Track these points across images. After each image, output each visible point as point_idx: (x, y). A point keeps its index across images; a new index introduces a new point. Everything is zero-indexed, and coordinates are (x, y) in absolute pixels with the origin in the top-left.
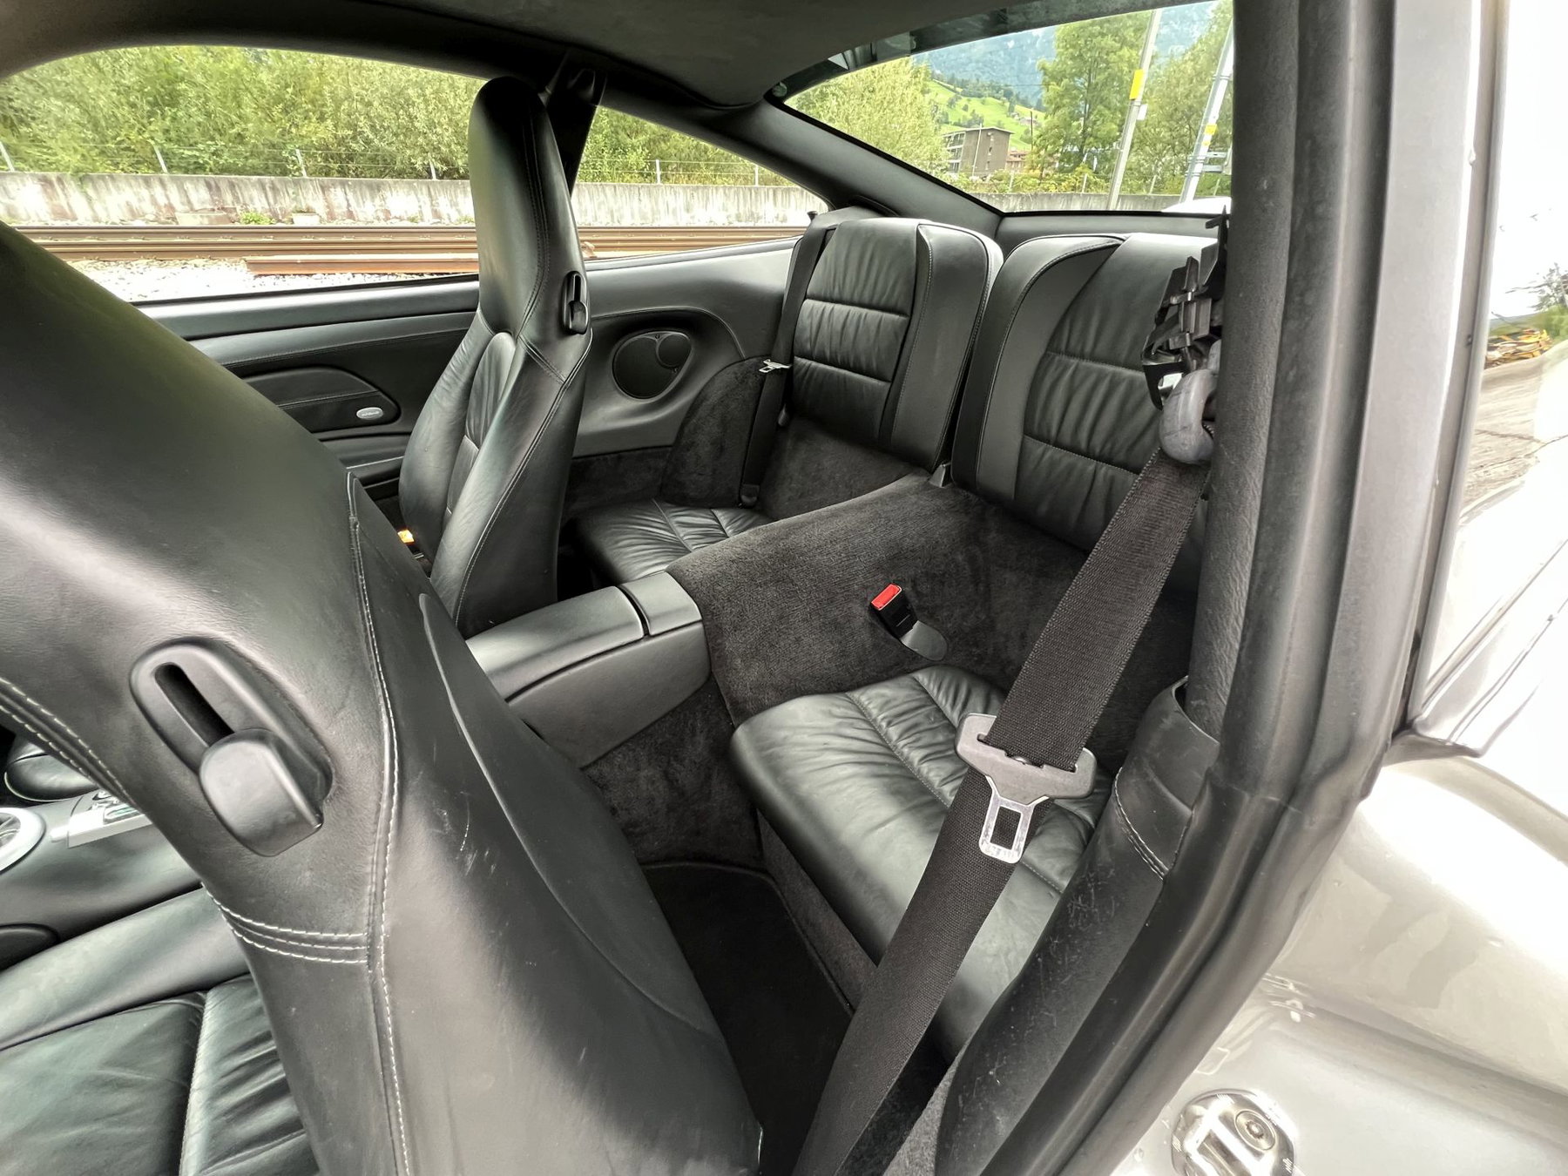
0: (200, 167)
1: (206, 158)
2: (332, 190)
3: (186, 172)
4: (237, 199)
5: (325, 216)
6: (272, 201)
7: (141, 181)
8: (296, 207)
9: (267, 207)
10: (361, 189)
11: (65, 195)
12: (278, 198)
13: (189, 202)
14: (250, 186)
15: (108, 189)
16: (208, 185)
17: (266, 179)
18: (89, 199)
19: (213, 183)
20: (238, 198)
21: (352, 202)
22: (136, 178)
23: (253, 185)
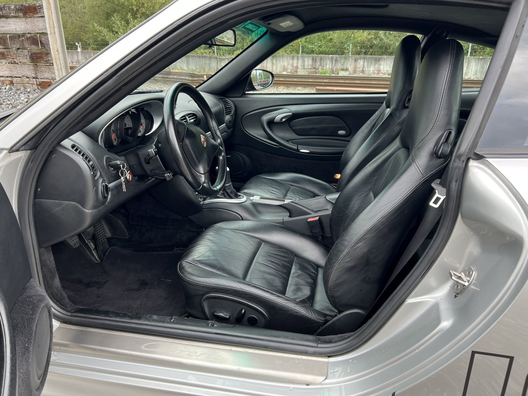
0: (313, 52)
2: (359, 61)
3: (307, 54)
4: (321, 64)
5: (352, 72)
6: (333, 65)
8: (342, 68)
9: (331, 67)
10: (371, 61)
12: (336, 64)
14: (328, 59)
15: (280, 60)
17: (334, 56)
18: (273, 63)
19: (315, 58)
21: (366, 66)
22: (290, 56)
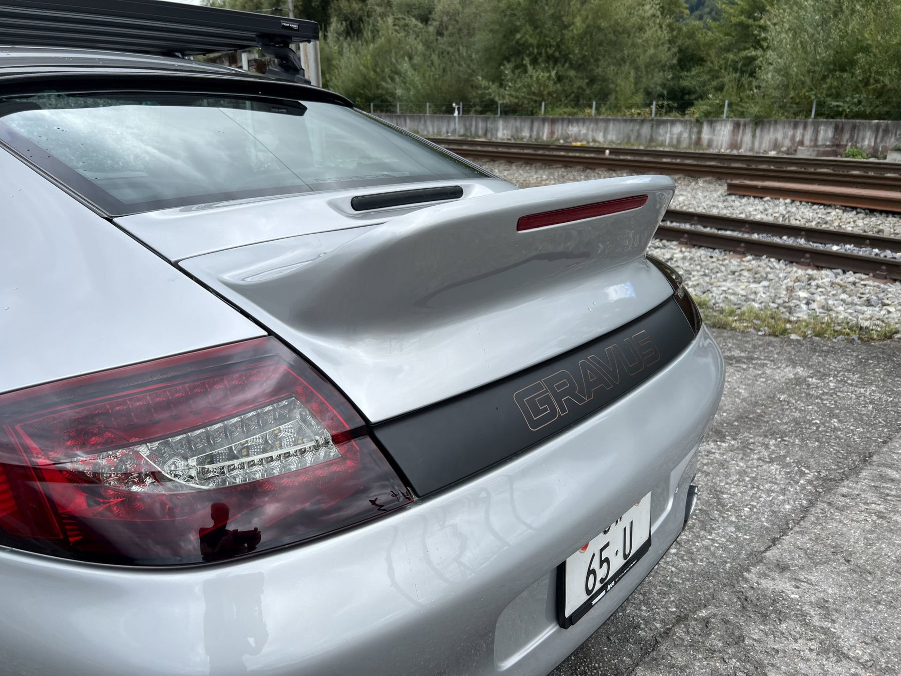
0: (838, 114)
1: (846, 106)
3: (827, 118)
4: (851, 138)
6: (878, 141)
7: (792, 124)
8: (896, 146)
9: (873, 144)
11: (743, 133)
12: (885, 138)
13: (816, 140)
14: (867, 128)
15: (769, 130)
16: (836, 128)
17: (883, 122)
18: (754, 136)
19: (840, 126)
20: (853, 137)
22: (790, 122)
23: (870, 128)
